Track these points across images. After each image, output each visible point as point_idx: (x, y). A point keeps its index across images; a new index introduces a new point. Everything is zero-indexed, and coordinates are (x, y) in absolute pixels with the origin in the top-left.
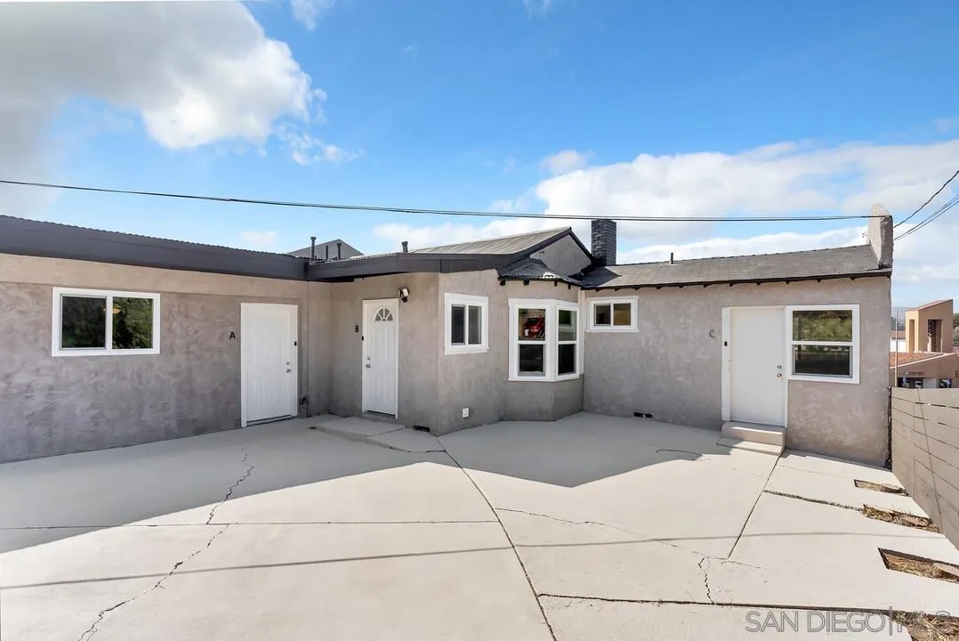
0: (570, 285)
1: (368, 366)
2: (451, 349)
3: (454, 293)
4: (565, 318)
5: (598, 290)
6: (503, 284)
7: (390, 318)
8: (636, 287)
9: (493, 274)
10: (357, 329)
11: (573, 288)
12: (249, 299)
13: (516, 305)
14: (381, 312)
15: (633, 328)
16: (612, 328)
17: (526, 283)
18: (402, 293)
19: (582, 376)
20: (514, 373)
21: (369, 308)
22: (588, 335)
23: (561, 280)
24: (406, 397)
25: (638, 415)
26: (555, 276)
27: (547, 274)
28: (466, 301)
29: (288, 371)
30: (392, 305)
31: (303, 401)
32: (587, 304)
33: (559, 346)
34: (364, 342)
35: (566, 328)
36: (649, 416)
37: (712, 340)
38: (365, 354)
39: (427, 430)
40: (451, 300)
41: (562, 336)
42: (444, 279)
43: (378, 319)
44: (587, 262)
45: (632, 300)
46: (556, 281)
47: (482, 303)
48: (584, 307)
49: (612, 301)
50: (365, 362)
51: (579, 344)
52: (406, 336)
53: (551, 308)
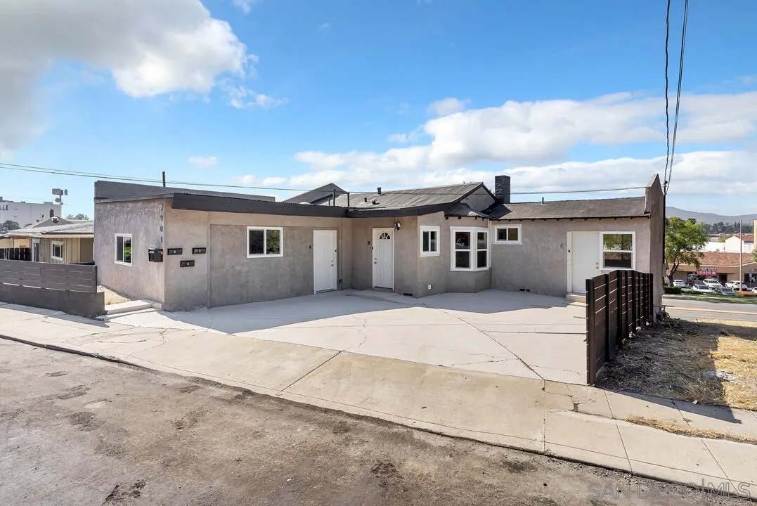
0: (483, 218)
1: (375, 263)
2: (423, 254)
3: (425, 226)
4: (481, 236)
5: (499, 220)
6: (447, 218)
7: (389, 238)
8: (521, 220)
9: (442, 213)
10: (369, 243)
11: (485, 219)
12: (317, 228)
13: (454, 230)
14: (383, 234)
15: (519, 242)
16: (507, 242)
17: (460, 218)
18: (397, 225)
19: (490, 269)
20: (453, 267)
21: (376, 233)
22: (494, 246)
23: (479, 216)
24: (399, 279)
25: (522, 290)
26: (476, 214)
27: (471, 213)
28: (429, 229)
29: (332, 265)
30: (390, 231)
31: (340, 281)
32: (493, 229)
33: (478, 252)
34: (373, 250)
35: (481, 241)
36: (528, 290)
37: (562, 250)
38: (374, 257)
39: (411, 295)
40: (423, 228)
41: (480, 246)
42: (420, 218)
43: (381, 238)
44: (492, 201)
45: (519, 227)
46: (476, 217)
47: (437, 229)
48: (492, 230)
49: (507, 227)
50: (374, 260)
51: (488, 250)
52: (398, 248)
53: (473, 231)
